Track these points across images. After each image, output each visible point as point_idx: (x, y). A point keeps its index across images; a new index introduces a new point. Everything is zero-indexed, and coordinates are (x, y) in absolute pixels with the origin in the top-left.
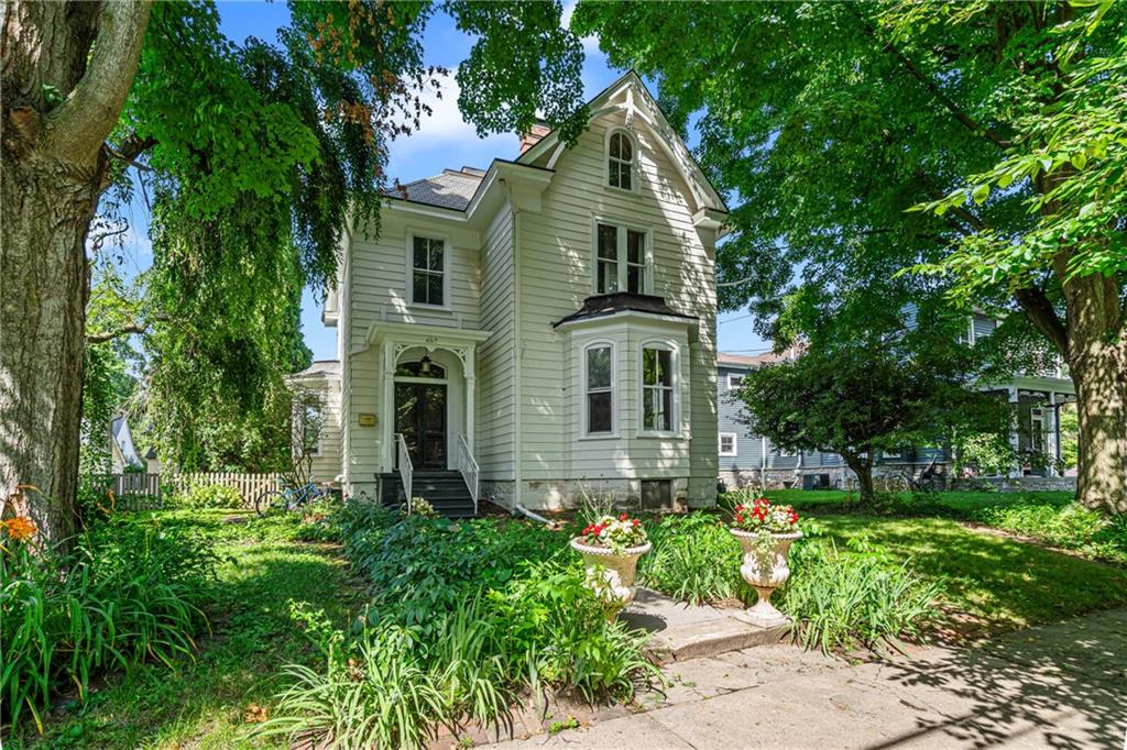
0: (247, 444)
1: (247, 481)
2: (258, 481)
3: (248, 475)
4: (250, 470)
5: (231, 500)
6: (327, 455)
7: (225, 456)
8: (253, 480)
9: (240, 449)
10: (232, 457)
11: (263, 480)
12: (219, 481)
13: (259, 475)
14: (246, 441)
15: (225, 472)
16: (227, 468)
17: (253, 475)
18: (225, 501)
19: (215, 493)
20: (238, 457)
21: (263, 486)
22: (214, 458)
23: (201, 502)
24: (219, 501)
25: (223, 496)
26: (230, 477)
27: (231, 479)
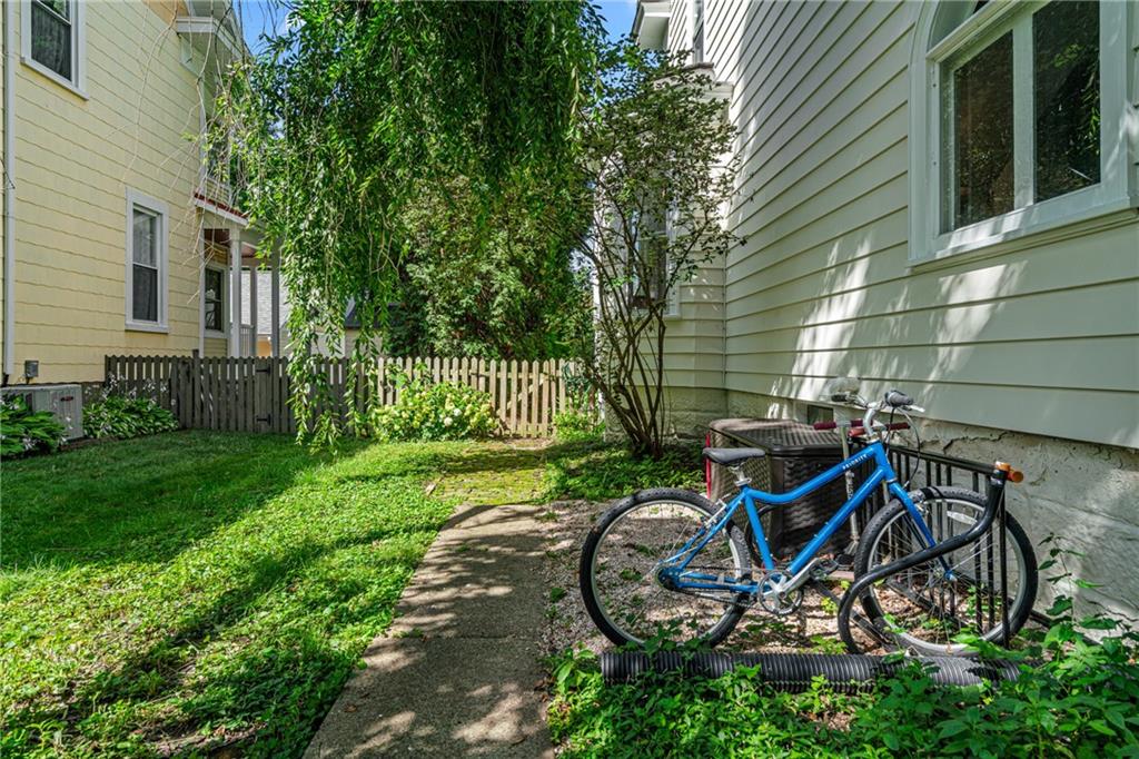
0: (499, 299)
1: (503, 375)
2: (523, 376)
3: (504, 364)
4: (506, 354)
5: (474, 420)
6: (691, 313)
7: (461, 323)
8: (513, 376)
9: (487, 310)
10: (472, 325)
11: (534, 376)
12: (450, 374)
13: (525, 364)
14: (497, 293)
15: (461, 357)
16: (467, 347)
17: (514, 364)
18: (461, 422)
19: (442, 402)
20: (484, 327)
21: (533, 389)
22: (440, 327)
23: (416, 423)
24: (448, 421)
25: (457, 412)
26: (469, 367)
27: (473, 370)
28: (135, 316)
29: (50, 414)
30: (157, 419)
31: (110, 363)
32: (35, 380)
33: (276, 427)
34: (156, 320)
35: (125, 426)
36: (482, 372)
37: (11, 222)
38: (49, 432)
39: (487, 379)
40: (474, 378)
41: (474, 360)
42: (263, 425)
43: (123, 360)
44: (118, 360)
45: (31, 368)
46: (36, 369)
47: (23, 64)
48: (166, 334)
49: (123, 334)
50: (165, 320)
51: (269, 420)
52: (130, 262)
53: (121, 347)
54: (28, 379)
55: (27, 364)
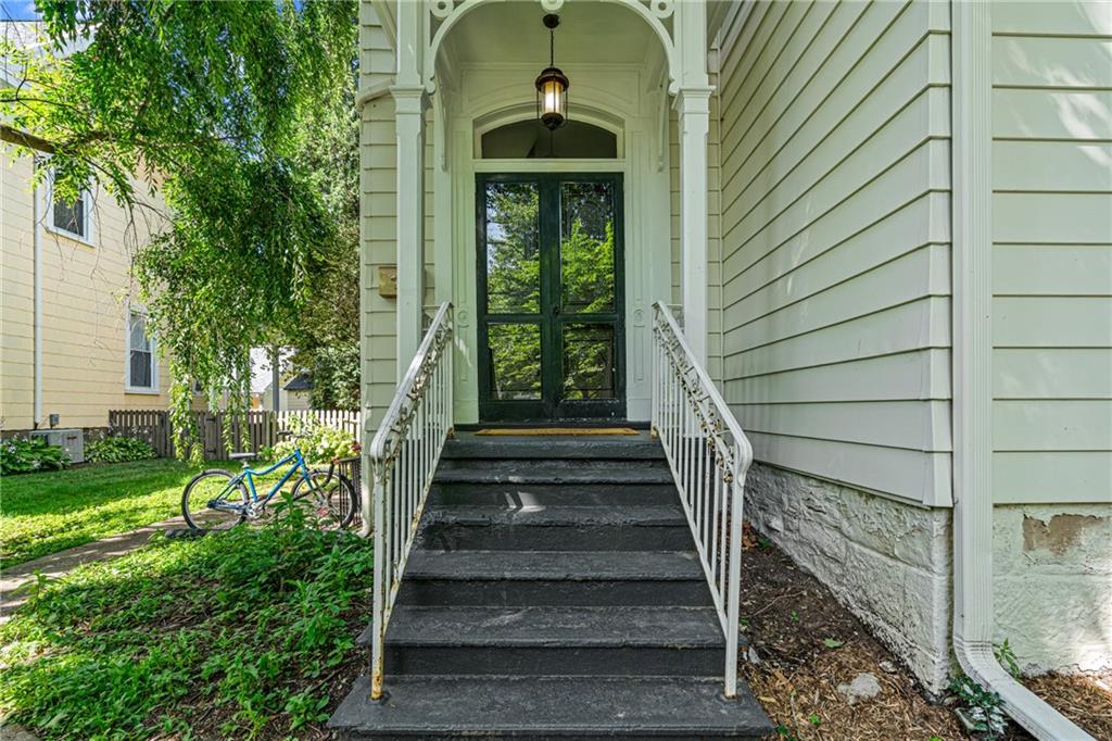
12: (331, 421)
26: (343, 417)
27: (346, 419)
28: (132, 385)
29: (59, 447)
30: (139, 451)
31: (112, 415)
32: (57, 426)
33: (220, 455)
34: (150, 386)
35: (114, 455)
36: (352, 419)
37: (39, 329)
38: (55, 457)
39: (355, 425)
40: (346, 424)
41: (346, 412)
42: (211, 455)
43: (121, 413)
44: (117, 413)
45: (53, 419)
46: (57, 420)
47: (48, 231)
48: (158, 395)
49: (123, 396)
50: (157, 386)
51: (215, 452)
52: (128, 349)
53: (122, 404)
54: (52, 426)
55: (51, 416)
